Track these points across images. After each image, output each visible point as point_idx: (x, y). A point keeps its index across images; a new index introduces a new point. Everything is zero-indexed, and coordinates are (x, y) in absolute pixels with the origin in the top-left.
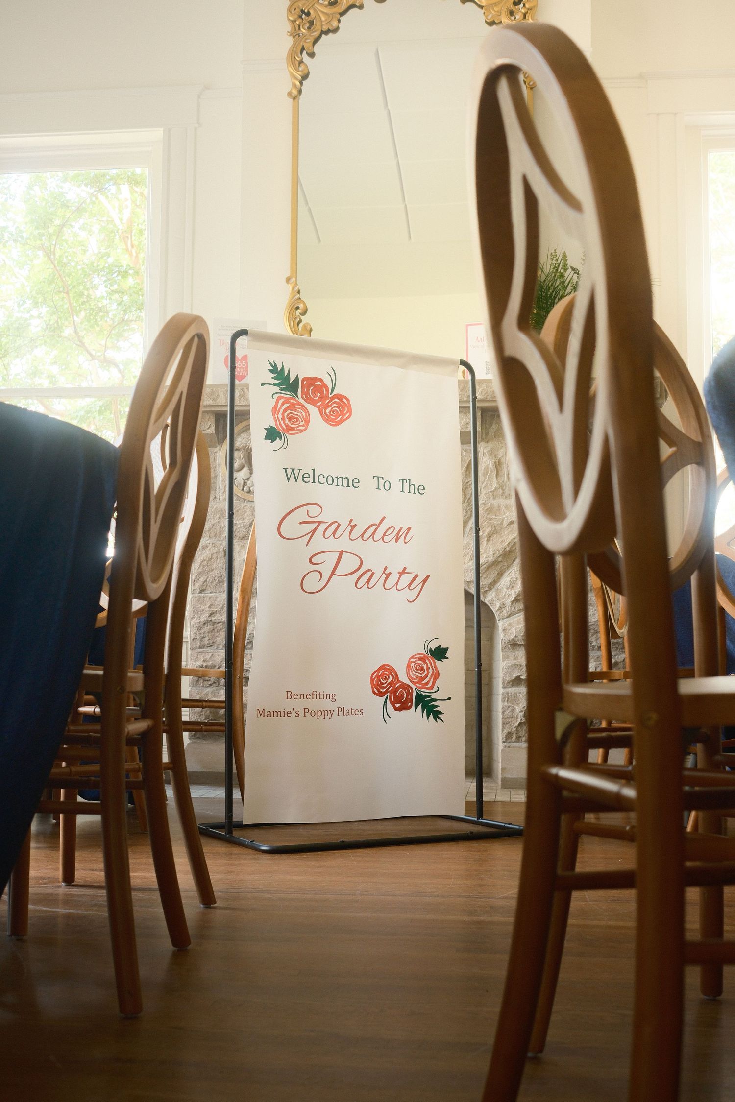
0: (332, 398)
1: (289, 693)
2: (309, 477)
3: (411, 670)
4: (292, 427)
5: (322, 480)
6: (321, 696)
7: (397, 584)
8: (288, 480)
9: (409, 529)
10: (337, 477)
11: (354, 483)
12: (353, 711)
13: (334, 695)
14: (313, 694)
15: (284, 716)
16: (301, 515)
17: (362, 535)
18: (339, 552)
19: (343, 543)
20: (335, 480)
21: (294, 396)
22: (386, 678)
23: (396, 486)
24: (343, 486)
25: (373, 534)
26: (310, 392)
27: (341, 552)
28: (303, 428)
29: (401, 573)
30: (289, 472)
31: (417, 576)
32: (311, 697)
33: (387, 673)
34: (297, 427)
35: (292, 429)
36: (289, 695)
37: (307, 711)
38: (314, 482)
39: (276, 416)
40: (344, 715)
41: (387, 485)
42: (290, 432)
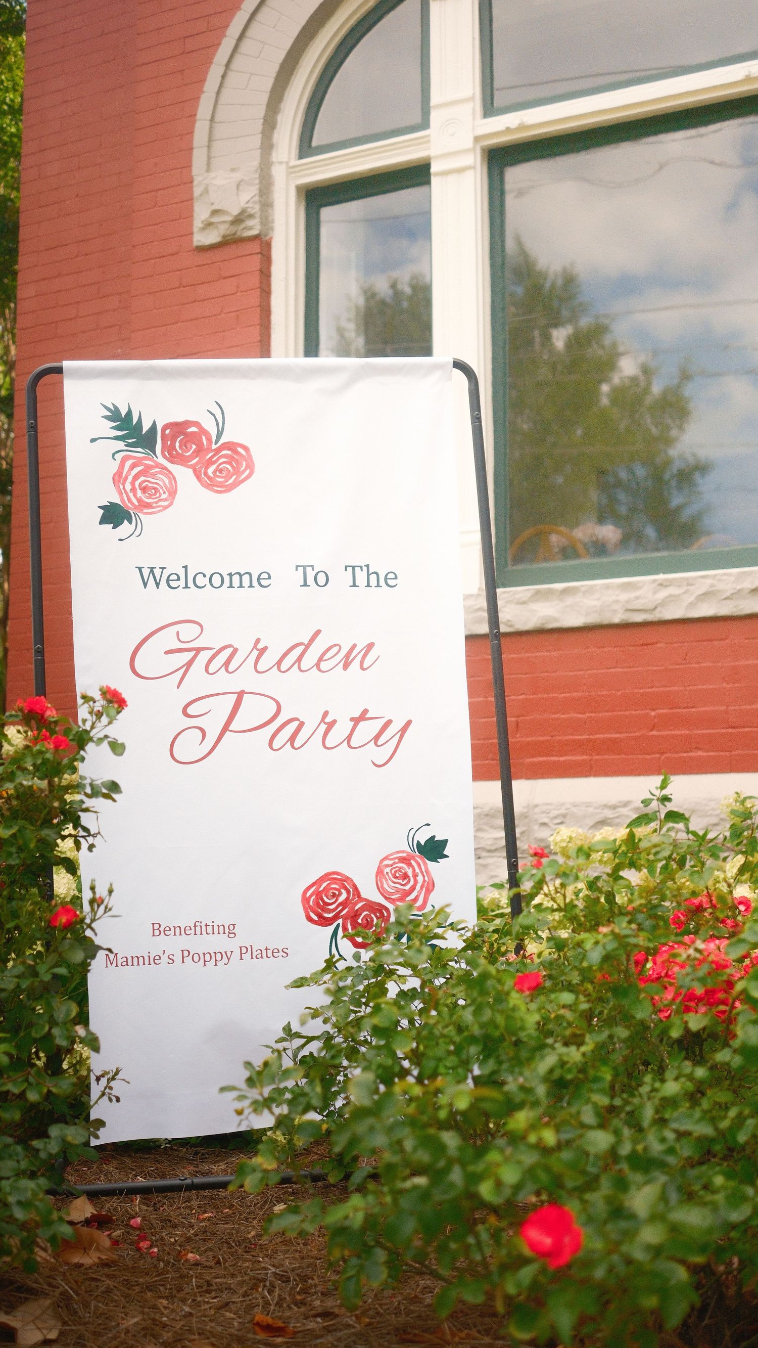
0: (218, 451)
1: (156, 926)
2: (179, 579)
3: (386, 880)
4: (147, 503)
5: (200, 581)
6: (210, 929)
7: (349, 738)
8: (145, 585)
9: (370, 646)
10: (230, 575)
11: (262, 580)
12: (270, 953)
13: (231, 927)
14: (195, 926)
15: (150, 964)
16: (167, 639)
17: (279, 663)
18: (236, 695)
19: (244, 679)
20: (227, 579)
21: (149, 454)
22: (334, 895)
23: (339, 579)
24: (241, 586)
25: (299, 659)
26: (177, 445)
27: (241, 695)
28: (166, 503)
29: (356, 721)
30: (146, 572)
31: (389, 722)
32: (193, 932)
33: (336, 886)
34: (156, 503)
35: (149, 506)
36: (158, 930)
37: (186, 953)
38: (186, 587)
39: (121, 487)
40: (252, 958)
41: (322, 579)
42: (145, 511)
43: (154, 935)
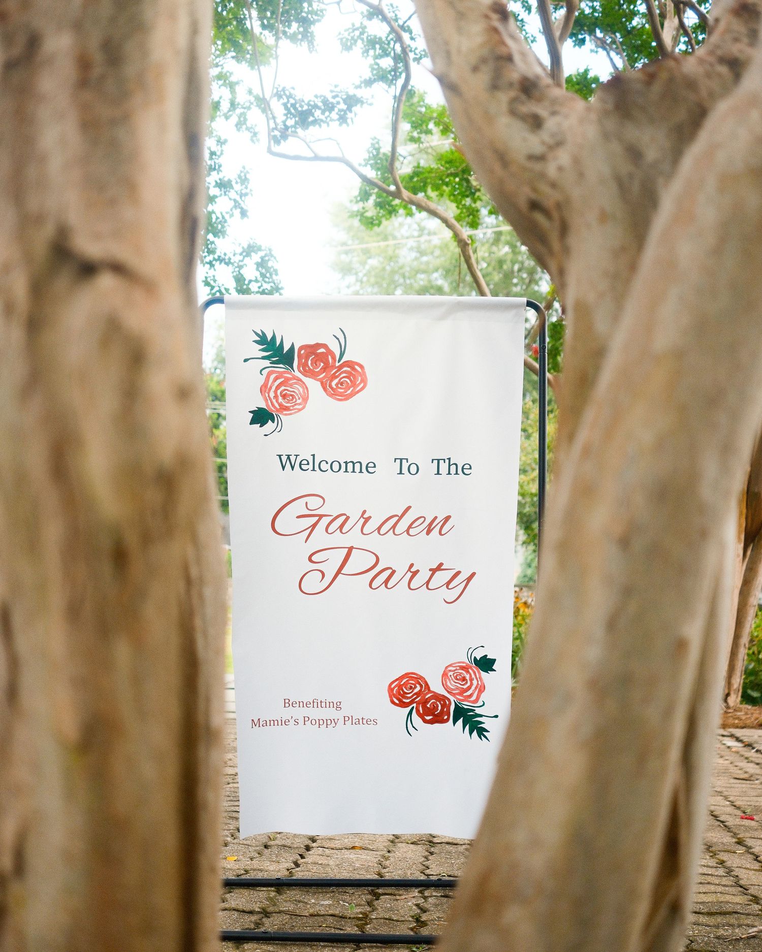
0: (340, 367)
1: (287, 701)
2: (308, 464)
3: (449, 680)
4: (286, 407)
5: (324, 466)
6: (323, 704)
7: (428, 583)
8: (283, 468)
9: (448, 518)
10: (346, 463)
11: (369, 468)
12: (365, 721)
13: (338, 704)
14: (313, 702)
15: (282, 725)
16: (299, 508)
17: (379, 529)
18: (348, 549)
19: (353, 538)
20: (343, 466)
22: (411, 688)
23: (427, 469)
24: (354, 471)
25: (394, 527)
26: (309, 362)
27: (351, 549)
28: (300, 407)
29: (433, 571)
30: (284, 458)
31: (458, 573)
32: (312, 705)
33: (413, 682)
34: (293, 406)
35: (287, 409)
36: (287, 703)
37: (306, 719)
38: (314, 470)
39: (267, 395)
40: (352, 724)
41: (413, 469)
42: (285, 412)
43: (285, 707)
